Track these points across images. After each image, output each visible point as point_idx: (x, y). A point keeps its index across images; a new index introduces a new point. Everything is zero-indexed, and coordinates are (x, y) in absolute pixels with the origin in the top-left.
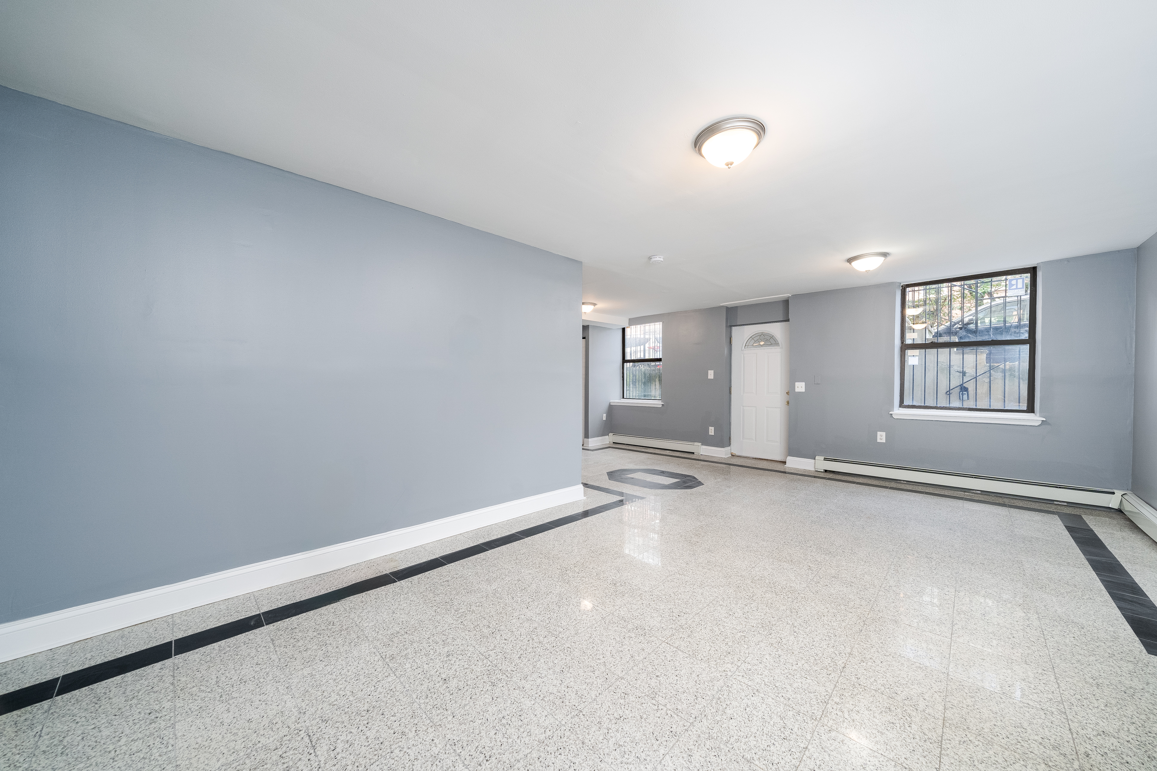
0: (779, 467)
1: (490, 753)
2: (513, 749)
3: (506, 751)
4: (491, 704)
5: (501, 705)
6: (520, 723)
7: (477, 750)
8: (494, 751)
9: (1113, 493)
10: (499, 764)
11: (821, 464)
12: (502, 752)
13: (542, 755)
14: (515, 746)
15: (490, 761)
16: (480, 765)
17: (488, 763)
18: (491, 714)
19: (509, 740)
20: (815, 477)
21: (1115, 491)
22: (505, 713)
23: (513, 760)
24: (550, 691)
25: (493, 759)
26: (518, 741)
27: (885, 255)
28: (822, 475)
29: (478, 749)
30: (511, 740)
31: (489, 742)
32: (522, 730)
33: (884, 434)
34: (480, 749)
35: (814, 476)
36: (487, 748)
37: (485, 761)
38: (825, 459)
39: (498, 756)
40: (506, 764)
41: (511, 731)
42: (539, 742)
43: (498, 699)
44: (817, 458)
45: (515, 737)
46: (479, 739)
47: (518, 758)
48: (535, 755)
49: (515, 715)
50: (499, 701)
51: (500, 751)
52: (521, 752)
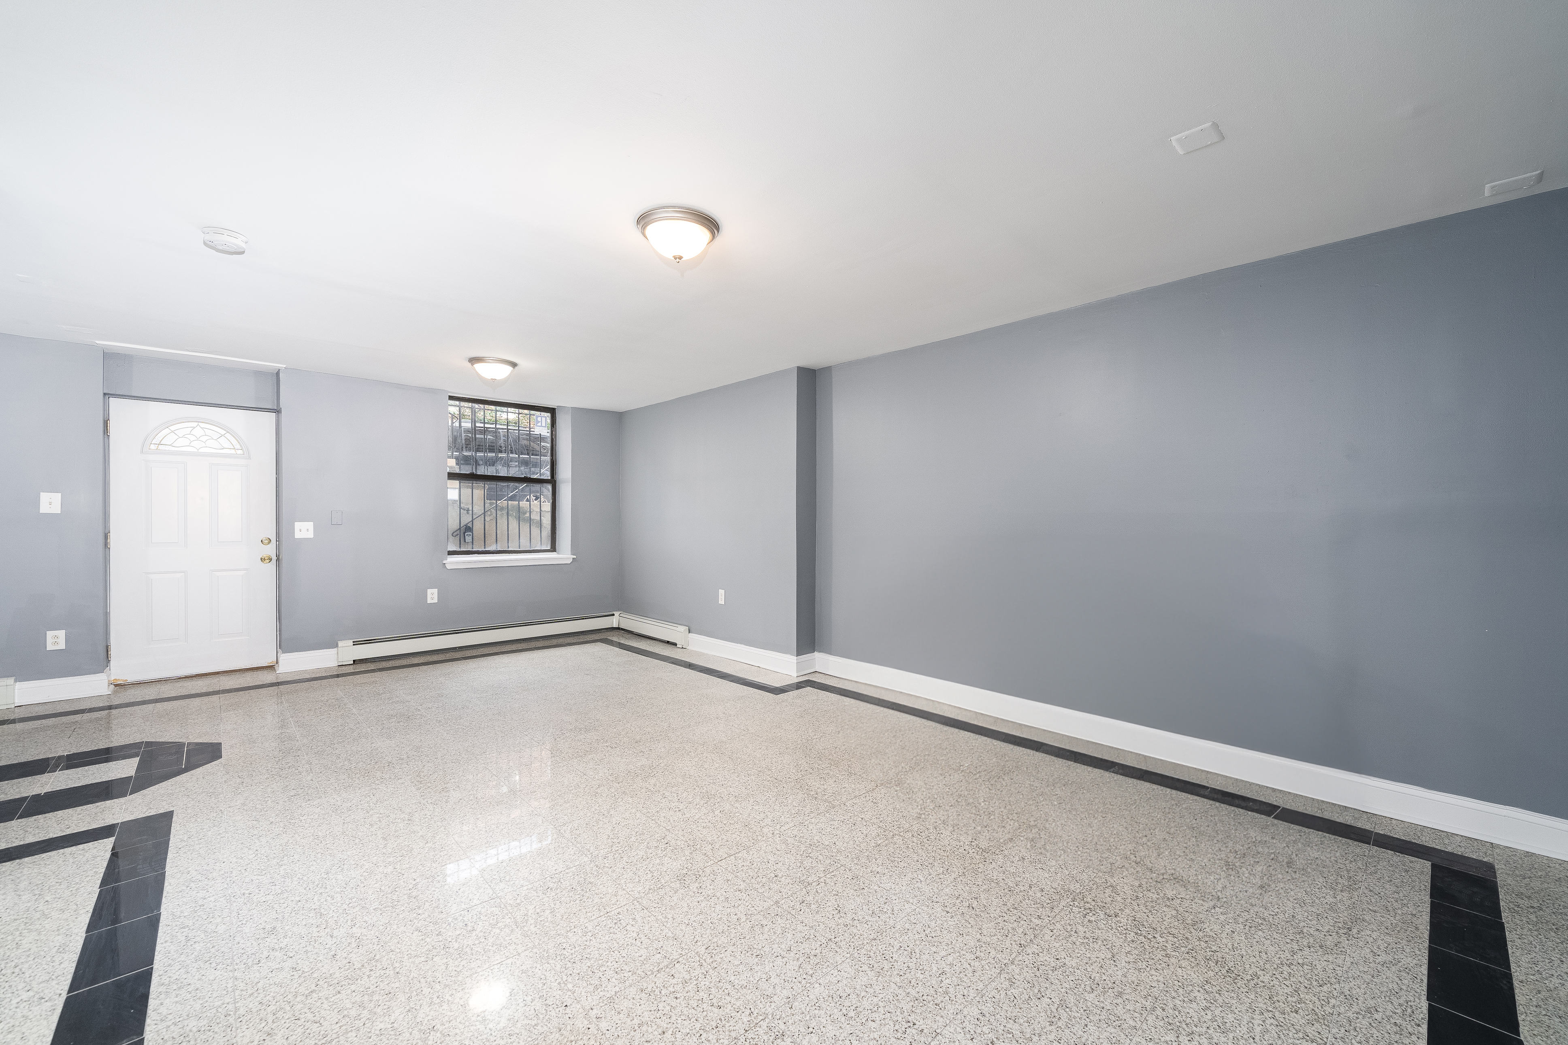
0: (267, 677)
1: (904, 1023)
2: (893, 1000)
3: (897, 1007)
4: (820, 1034)
5: (824, 1020)
6: (853, 996)
7: (902, 1038)
8: (900, 1019)
9: (613, 615)
10: (916, 1011)
11: (348, 652)
12: (899, 1010)
13: (895, 973)
14: (889, 998)
15: (915, 1021)
16: (922, 1031)
17: (917, 1023)
18: (841, 1031)
19: (880, 1005)
20: (338, 676)
21: (614, 613)
22: (837, 1014)
23: (909, 999)
24: (796, 968)
25: (910, 1019)
26: (881, 996)
27: (514, 365)
28: (351, 669)
29: (899, 1037)
30: (880, 1003)
31: (888, 1026)
32: (863, 994)
33: (435, 591)
34: (899, 1035)
35: (339, 674)
36: (897, 1027)
37: (915, 1027)
38: (355, 643)
39: (906, 1014)
40: (914, 1005)
41: (866, 1004)
42: (878, 976)
43: (811, 1026)
44: (340, 644)
45: (875, 999)
46: (885, 1038)
47: (904, 994)
48: (898, 979)
49: (840, 1003)
50: (815, 1024)
51: (898, 1013)
52: (895, 992)
